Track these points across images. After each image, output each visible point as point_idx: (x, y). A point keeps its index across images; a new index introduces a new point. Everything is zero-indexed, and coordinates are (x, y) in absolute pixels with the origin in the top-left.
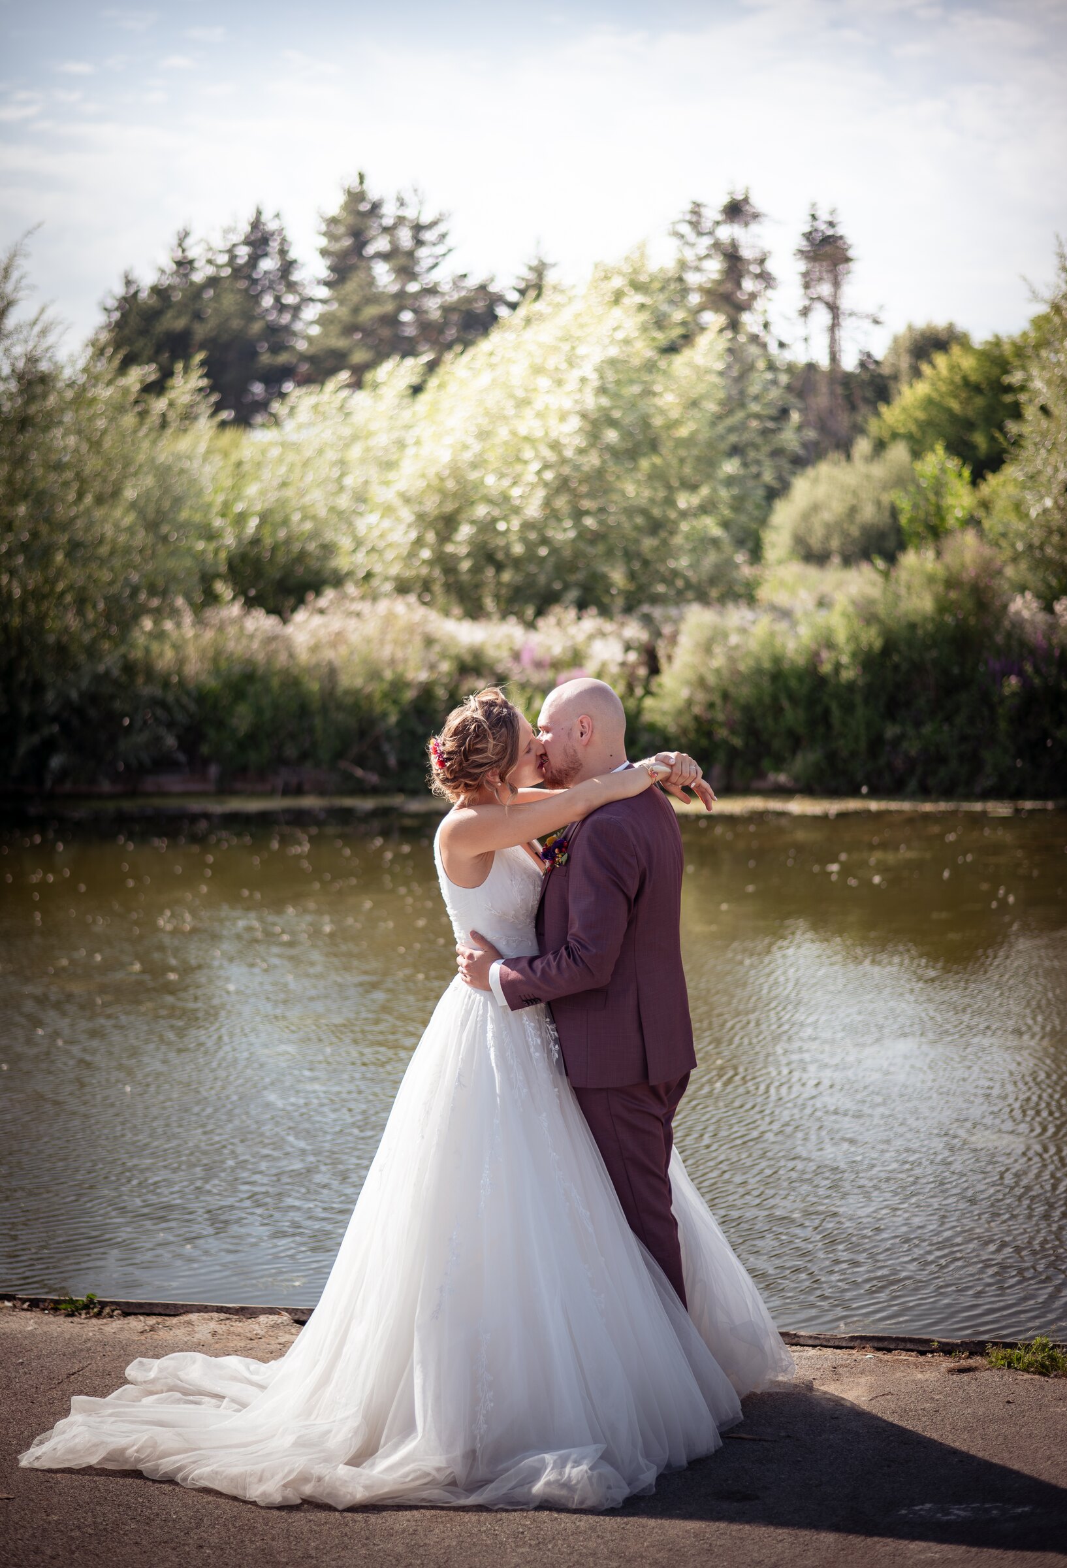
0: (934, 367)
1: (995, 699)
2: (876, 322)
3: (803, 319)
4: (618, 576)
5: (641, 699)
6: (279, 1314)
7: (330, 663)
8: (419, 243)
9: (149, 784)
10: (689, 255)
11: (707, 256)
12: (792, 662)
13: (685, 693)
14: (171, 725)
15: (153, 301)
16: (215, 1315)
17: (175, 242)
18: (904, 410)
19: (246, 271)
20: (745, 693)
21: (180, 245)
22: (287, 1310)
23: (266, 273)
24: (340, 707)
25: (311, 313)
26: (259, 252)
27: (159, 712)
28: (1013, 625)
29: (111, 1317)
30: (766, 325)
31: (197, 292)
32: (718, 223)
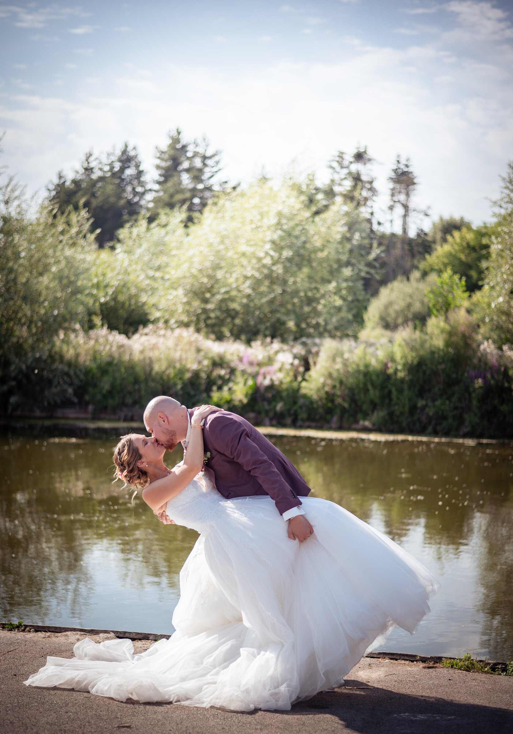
0: (453, 237)
1: (471, 390)
2: (427, 215)
3: (390, 211)
4: (291, 324)
5: (300, 382)
6: (109, 633)
7: (150, 359)
8: (205, 165)
9: (59, 413)
10: (337, 177)
11: (345, 178)
12: (374, 367)
13: (322, 380)
14: (71, 384)
15: (72, 186)
16: (79, 633)
17: (84, 158)
18: (438, 257)
19: (119, 175)
20: (351, 381)
21: (87, 160)
22: (113, 632)
23: (128, 175)
24: (153, 380)
25: (149, 197)
26: (126, 166)
27: (66, 378)
28: (482, 355)
29: (30, 632)
30: (372, 214)
31: (93, 183)
32: (351, 163)
